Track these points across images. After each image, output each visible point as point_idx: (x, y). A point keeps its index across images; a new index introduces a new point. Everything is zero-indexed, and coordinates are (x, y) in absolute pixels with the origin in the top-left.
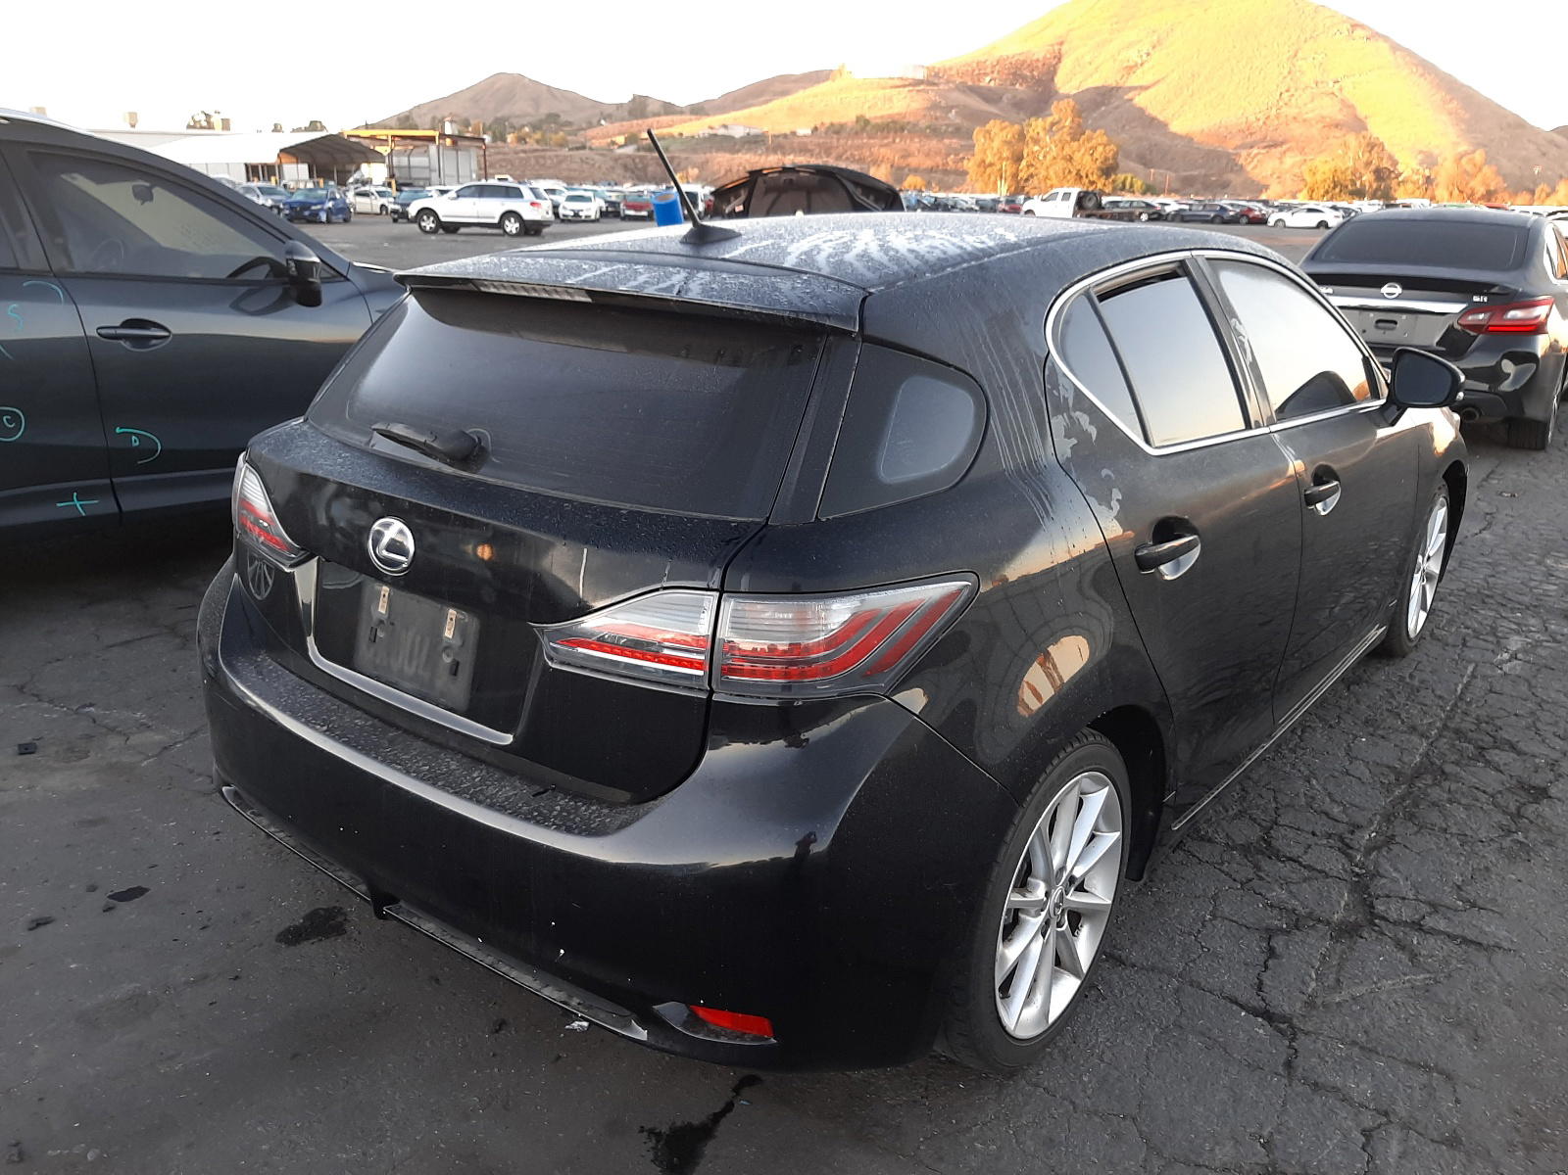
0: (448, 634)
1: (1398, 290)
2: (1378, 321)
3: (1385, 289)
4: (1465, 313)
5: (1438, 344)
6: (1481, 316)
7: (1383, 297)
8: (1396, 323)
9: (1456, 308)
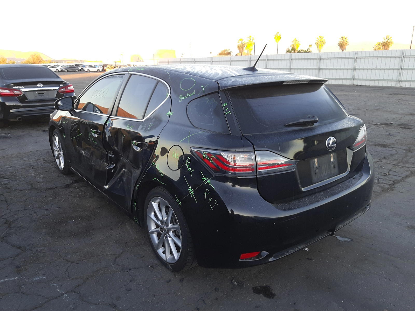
0: (332, 160)
1: (42, 85)
2: (39, 94)
3: (38, 85)
4: (60, 89)
5: (56, 97)
6: (63, 89)
7: (38, 87)
8: (43, 94)
9: (57, 88)
